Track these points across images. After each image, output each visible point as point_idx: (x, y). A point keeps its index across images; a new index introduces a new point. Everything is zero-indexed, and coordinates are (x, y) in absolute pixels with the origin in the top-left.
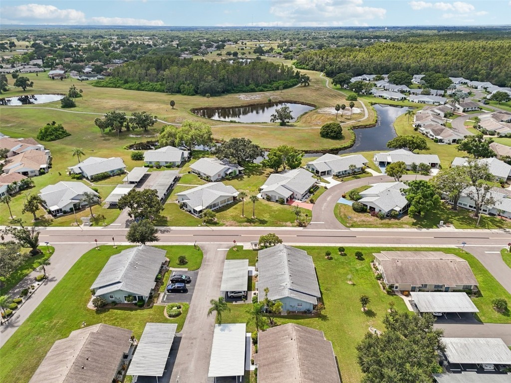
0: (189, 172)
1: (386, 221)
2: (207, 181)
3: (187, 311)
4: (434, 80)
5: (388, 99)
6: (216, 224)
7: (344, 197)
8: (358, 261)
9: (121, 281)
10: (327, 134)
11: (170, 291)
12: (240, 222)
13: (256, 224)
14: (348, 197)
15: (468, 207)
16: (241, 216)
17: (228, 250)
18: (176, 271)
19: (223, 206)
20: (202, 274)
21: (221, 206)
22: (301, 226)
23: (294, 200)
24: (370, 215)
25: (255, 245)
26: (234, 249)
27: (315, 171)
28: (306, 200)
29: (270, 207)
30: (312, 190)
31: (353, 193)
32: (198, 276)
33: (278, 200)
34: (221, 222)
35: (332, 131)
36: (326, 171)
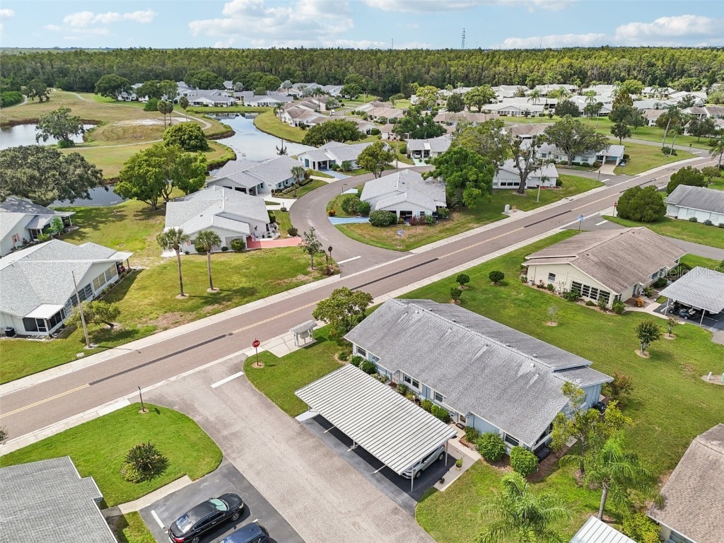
1: (441, 226)
4: (254, 80)
6: (128, 335)
7: (332, 215)
8: (505, 289)
13: (235, 301)
14: (339, 212)
17: (241, 373)
18: (154, 506)
19: (103, 293)
20: (251, 466)
21: (96, 293)
22: (333, 274)
23: (257, 240)
24: (408, 224)
25: (304, 334)
26: (255, 366)
27: (234, 188)
28: (278, 234)
29: (222, 263)
30: (272, 215)
31: (351, 203)
32: (250, 476)
33: (230, 246)
34: (139, 326)
35: (191, 136)
36: (256, 185)
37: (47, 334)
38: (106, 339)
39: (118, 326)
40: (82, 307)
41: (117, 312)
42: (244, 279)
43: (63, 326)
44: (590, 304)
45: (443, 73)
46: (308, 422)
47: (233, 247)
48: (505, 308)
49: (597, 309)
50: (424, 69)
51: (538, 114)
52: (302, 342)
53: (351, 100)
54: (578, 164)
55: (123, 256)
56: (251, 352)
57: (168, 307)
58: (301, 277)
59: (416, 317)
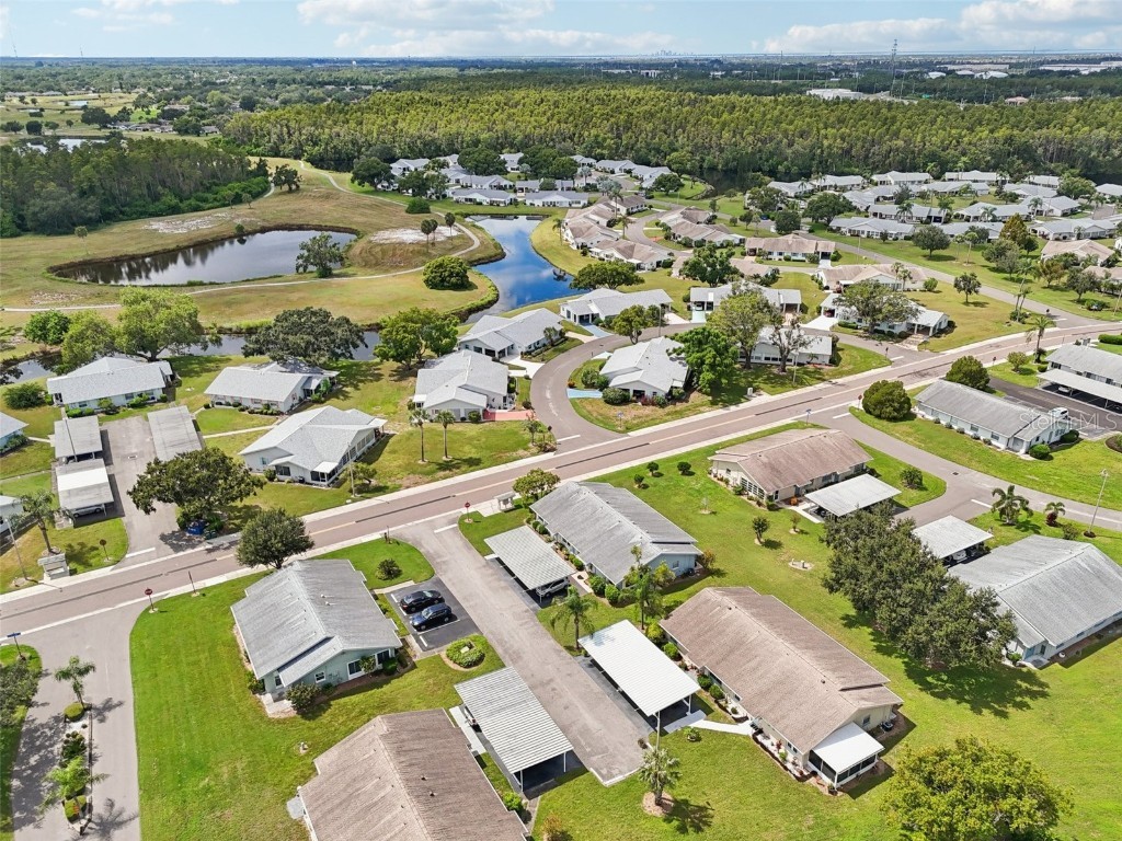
0: (207, 407)
1: (670, 408)
2: (272, 414)
3: (488, 646)
4: (545, 161)
5: (485, 203)
6: (381, 490)
7: (571, 386)
8: (686, 478)
9: (329, 635)
10: (443, 280)
11: (423, 627)
12: (428, 474)
13: (463, 469)
14: (579, 384)
15: (763, 361)
16: (420, 462)
17: (456, 525)
18: (393, 592)
19: (364, 454)
20: (450, 580)
21: (358, 454)
22: (548, 451)
23: (492, 410)
24: (640, 404)
25: (506, 502)
26: (466, 521)
27: (484, 351)
28: (513, 406)
29: (458, 433)
30: (512, 385)
31: (590, 376)
32: (449, 586)
33: (467, 417)
34: (389, 484)
35: (452, 273)
36: (505, 347)
37: (326, 483)
38: (365, 491)
39: (374, 482)
40: (351, 466)
41: (375, 472)
42: (474, 450)
43: (337, 479)
44: (751, 499)
45: (813, 147)
46: (492, 560)
47: (470, 418)
48: (675, 495)
49: (754, 503)
50: (785, 140)
51: (903, 236)
52: (503, 507)
53: (667, 195)
54: (882, 332)
55: (378, 423)
56: (465, 511)
57: (410, 469)
58: (521, 452)
59: (582, 497)
